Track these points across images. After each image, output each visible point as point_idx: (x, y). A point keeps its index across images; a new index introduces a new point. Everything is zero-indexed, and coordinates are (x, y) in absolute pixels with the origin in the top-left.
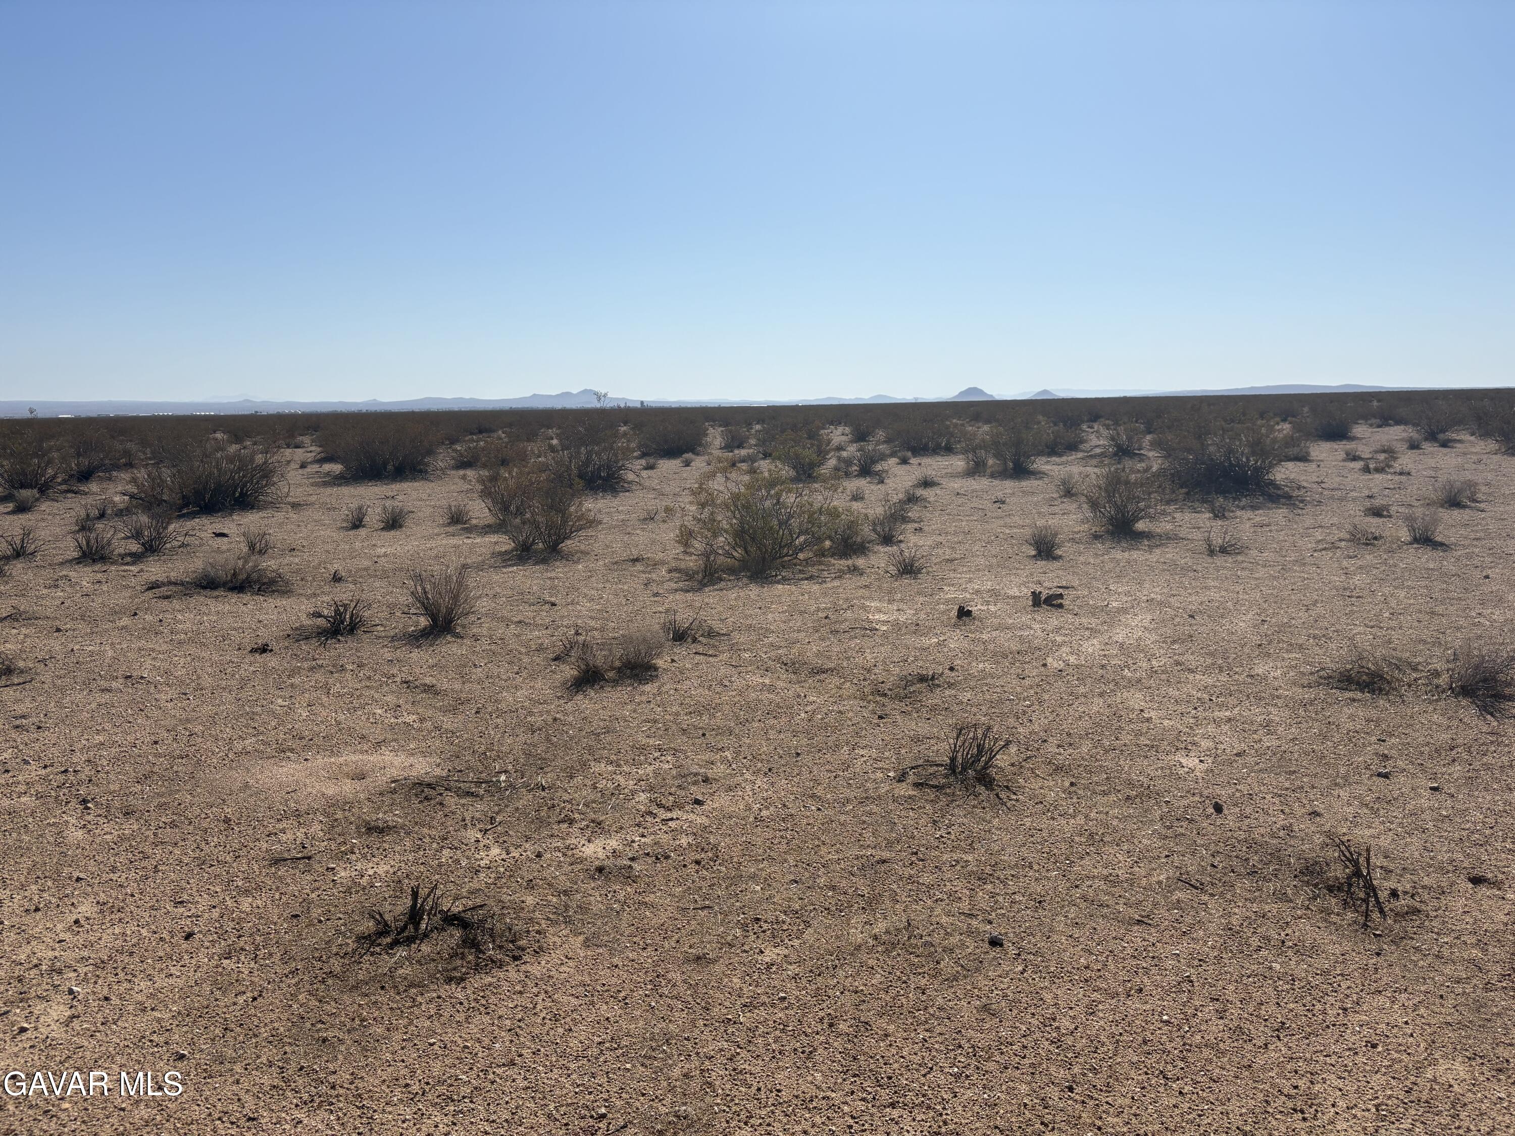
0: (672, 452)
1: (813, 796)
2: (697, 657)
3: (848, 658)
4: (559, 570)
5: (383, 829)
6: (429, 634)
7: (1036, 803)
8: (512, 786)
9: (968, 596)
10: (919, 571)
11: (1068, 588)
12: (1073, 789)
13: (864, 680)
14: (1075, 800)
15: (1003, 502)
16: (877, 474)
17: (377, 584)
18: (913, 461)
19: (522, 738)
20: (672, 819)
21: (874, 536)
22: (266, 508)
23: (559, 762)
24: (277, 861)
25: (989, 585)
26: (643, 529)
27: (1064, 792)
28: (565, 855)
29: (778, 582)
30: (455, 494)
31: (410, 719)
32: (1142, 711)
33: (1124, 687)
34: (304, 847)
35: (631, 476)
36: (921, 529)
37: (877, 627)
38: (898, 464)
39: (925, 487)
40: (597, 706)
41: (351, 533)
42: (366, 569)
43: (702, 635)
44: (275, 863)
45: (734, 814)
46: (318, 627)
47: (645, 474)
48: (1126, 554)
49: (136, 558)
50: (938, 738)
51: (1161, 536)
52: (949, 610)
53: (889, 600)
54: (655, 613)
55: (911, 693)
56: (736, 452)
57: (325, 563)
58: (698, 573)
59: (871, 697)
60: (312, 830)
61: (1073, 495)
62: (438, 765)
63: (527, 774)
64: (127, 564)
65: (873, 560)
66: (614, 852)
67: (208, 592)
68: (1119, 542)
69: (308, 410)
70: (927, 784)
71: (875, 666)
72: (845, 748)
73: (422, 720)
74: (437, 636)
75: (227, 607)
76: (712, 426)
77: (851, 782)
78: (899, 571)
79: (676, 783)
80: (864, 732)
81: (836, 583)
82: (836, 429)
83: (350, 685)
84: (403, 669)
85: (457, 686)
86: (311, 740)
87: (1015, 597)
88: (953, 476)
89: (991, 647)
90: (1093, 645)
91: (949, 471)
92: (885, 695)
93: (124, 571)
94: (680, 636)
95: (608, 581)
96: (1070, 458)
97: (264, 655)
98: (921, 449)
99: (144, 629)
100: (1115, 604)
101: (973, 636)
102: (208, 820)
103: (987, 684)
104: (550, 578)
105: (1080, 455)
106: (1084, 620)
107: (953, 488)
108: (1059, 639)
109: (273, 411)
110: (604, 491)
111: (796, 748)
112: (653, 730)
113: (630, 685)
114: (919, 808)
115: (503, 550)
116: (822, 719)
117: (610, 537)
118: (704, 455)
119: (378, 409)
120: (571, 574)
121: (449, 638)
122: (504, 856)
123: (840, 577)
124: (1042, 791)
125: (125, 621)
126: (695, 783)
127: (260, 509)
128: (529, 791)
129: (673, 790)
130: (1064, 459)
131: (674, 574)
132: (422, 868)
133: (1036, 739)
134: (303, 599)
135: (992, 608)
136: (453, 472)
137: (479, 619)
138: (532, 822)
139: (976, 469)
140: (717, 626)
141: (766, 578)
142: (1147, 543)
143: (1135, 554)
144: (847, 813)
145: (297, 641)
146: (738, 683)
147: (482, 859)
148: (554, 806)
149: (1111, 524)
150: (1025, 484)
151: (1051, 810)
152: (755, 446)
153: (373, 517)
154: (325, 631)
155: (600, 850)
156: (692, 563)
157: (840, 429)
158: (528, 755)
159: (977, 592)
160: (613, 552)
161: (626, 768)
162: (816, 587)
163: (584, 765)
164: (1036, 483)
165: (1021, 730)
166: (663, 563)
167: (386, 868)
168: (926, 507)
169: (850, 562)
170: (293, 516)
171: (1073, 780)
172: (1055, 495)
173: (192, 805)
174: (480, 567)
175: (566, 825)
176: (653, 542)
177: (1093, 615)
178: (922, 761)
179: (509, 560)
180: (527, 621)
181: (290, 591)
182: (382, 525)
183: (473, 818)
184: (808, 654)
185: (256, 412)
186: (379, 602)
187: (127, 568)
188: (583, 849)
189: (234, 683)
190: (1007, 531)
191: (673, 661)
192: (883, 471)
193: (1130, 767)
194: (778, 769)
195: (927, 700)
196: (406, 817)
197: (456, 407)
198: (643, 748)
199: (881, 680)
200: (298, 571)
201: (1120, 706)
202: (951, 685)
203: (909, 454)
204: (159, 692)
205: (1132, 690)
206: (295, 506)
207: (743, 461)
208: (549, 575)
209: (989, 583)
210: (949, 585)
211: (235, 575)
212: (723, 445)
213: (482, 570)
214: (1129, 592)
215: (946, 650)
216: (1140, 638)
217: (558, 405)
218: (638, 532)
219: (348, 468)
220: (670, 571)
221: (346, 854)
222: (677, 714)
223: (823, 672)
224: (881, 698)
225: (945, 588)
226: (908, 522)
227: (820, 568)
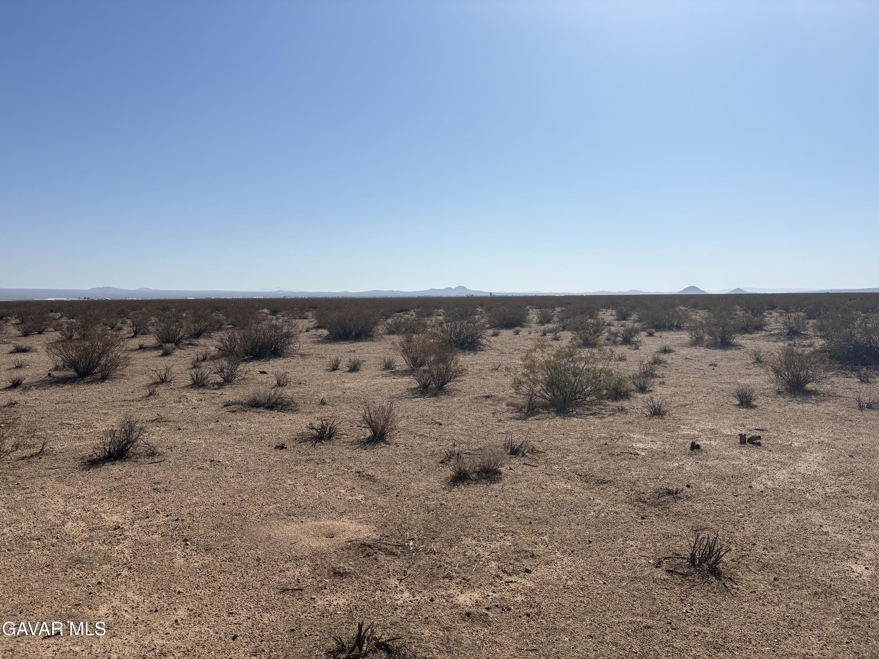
0: (508, 326)
1: (600, 573)
2: (525, 467)
3: (620, 474)
4: (444, 401)
5: (343, 573)
6: (372, 441)
7: (751, 592)
8: (416, 550)
9: (697, 433)
10: (664, 413)
11: (763, 430)
12: (776, 583)
13: (631, 490)
14: (778, 592)
15: (716, 365)
16: (634, 343)
17: (344, 407)
18: (657, 334)
19: (422, 516)
20: (511, 582)
21: (633, 387)
22: (287, 357)
23: (443, 535)
24: (284, 590)
25: (709, 426)
26: (492, 376)
27: (770, 585)
28: (447, 601)
29: (574, 416)
30: (388, 350)
31: (360, 497)
32: (821, 526)
33: (808, 507)
34: (299, 582)
35: (484, 341)
36: (664, 383)
37: (639, 452)
38: (647, 336)
39: (665, 353)
40: (466, 497)
41: (332, 373)
42: (339, 397)
43: (528, 452)
44: (283, 592)
45: (550, 582)
46: (312, 434)
47: (493, 339)
48: (801, 406)
49: (220, 385)
50: (681, 536)
51: (824, 394)
52: (685, 443)
53: (645, 434)
54: (499, 433)
55: (662, 502)
56: (546, 325)
57: (317, 392)
58: (524, 408)
59: (636, 503)
60: (304, 570)
61: (761, 362)
62: (375, 531)
63: (425, 542)
64: (215, 389)
65: (634, 403)
66: (477, 602)
67: (255, 409)
68: (795, 397)
69: (311, 296)
70: (676, 572)
71: (638, 480)
72: (620, 539)
73: (366, 499)
74: (376, 443)
75: (265, 419)
76: (531, 308)
77: (625, 564)
78: (651, 413)
79: (515, 556)
80: (632, 528)
81: (611, 419)
82: (607, 311)
83: (327, 473)
84: (357, 463)
85: (386, 477)
86: (305, 509)
87: (727, 436)
88: (683, 346)
89: (714, 471)
90: (783, 474)
91: (679, 342)
92: (645, 502)
93: (214, 394)
94: (515, 452)
95: (471, 410)
96: (757, 335)
97: (282, 450)
98: (661, 327)
99: (222, 431)
100: (796, 444)
101: (701, 462)
102: (249, 558)
103: (712, 499)
104: (439, 407)
105: (764, 333)
106: (776, 456)
107: (683, 354)
108: (760, 468)
109: (293, 296)
110: (469, 350)
111: (589, 537)
112: (499, 517)
113: (485, 484)
114: (671, 588)
115: (413, 387)
116: (605, 517)
117: (473, 380)
118: (526, 327)
119: (348, 296)
120: (451, 404)
121: (382, 444)
122: (411, 599)
123: (613, 414)
124: (754, 583)
125: (212, 425)
126: (526, 557)
127: (284, 357)
128: (426, 554)
129: (512, 561)
130: (753, 335)
131: (510, 407)
132: (364, 603)
133: (748, 542)
134: (304, 415)
135: (713, 443)
136: (387, 336)
137: (399, 432)
138: (428, 576)
139: (697, 342)
140: (538, 446)
141: (567, 413)
142: (814, 398)
143: (807, 406)
144: (623, 588)
145: (300, 442)
146: (552, 487)
147: (398, 600)
148: (440, 566)
149: (789, 384)
150: (729, 352)
151: (761, 598)
152: (557, 322)
153: (344, 365)
154: (315, 437)
155: (468, 599)
156: (521, 400)
157: (610, 312)
158: (426, 528)
159: (703, 430)
160: (474, 390)
161: (483, 543)
162: (598, 421)
163: (459, 538)
164: (737, 352)
165: (737, 534)
166: (503, 399)
167: (344, 601)
168: (666, 367)
169: (619, 404)
170: (301, 362)
171: (776, 576)
172: (750, 362)
173: (241, 547)
174: (400, 397)
175: (448, 580)
176: (498, 384)
177: (782, 451)
178: (671, 553)
179: (416, 393)
180: (426, 435)
181: (298, 410)
182: (348, 369)
183: (394, 570)
184: (595, 469)
185: (285, 297)
186: (345, 418)
187: (215, 391)
188: (458, 598)
189: (265, 468)
190: (720, 386)
191: (511, 469)
192: (638, 341)
193: (816, 570)
194: (577, 551)
195: (673, 507)
196: (356, 567)
197: (389, 296)
198: (493, 529)
199: (642, 491)
200: (302, 397)
201: (805, 521)
202: (688, 498)
203: (654, 330)
204: (227, 471)
205: (813, 510)
206: (303, 355)
207: (550, 332)
208: (438, 404)
209: (710, 424)
210: (684, 424)
211: (269, 399)
212: (538, 321)
213: (401, 400)
214: (805, 435)
215: (684, 472)
216: (816, 471)
217: (444, 295)
218: (489, 378)
219: (331, 333)
220: (508, 405)
221: (322, 589)
222: (514, 506)
223: (605, 483)
224: (643, 504)
225: (682, 426)
226: (655, 377)
227: (600, 407)
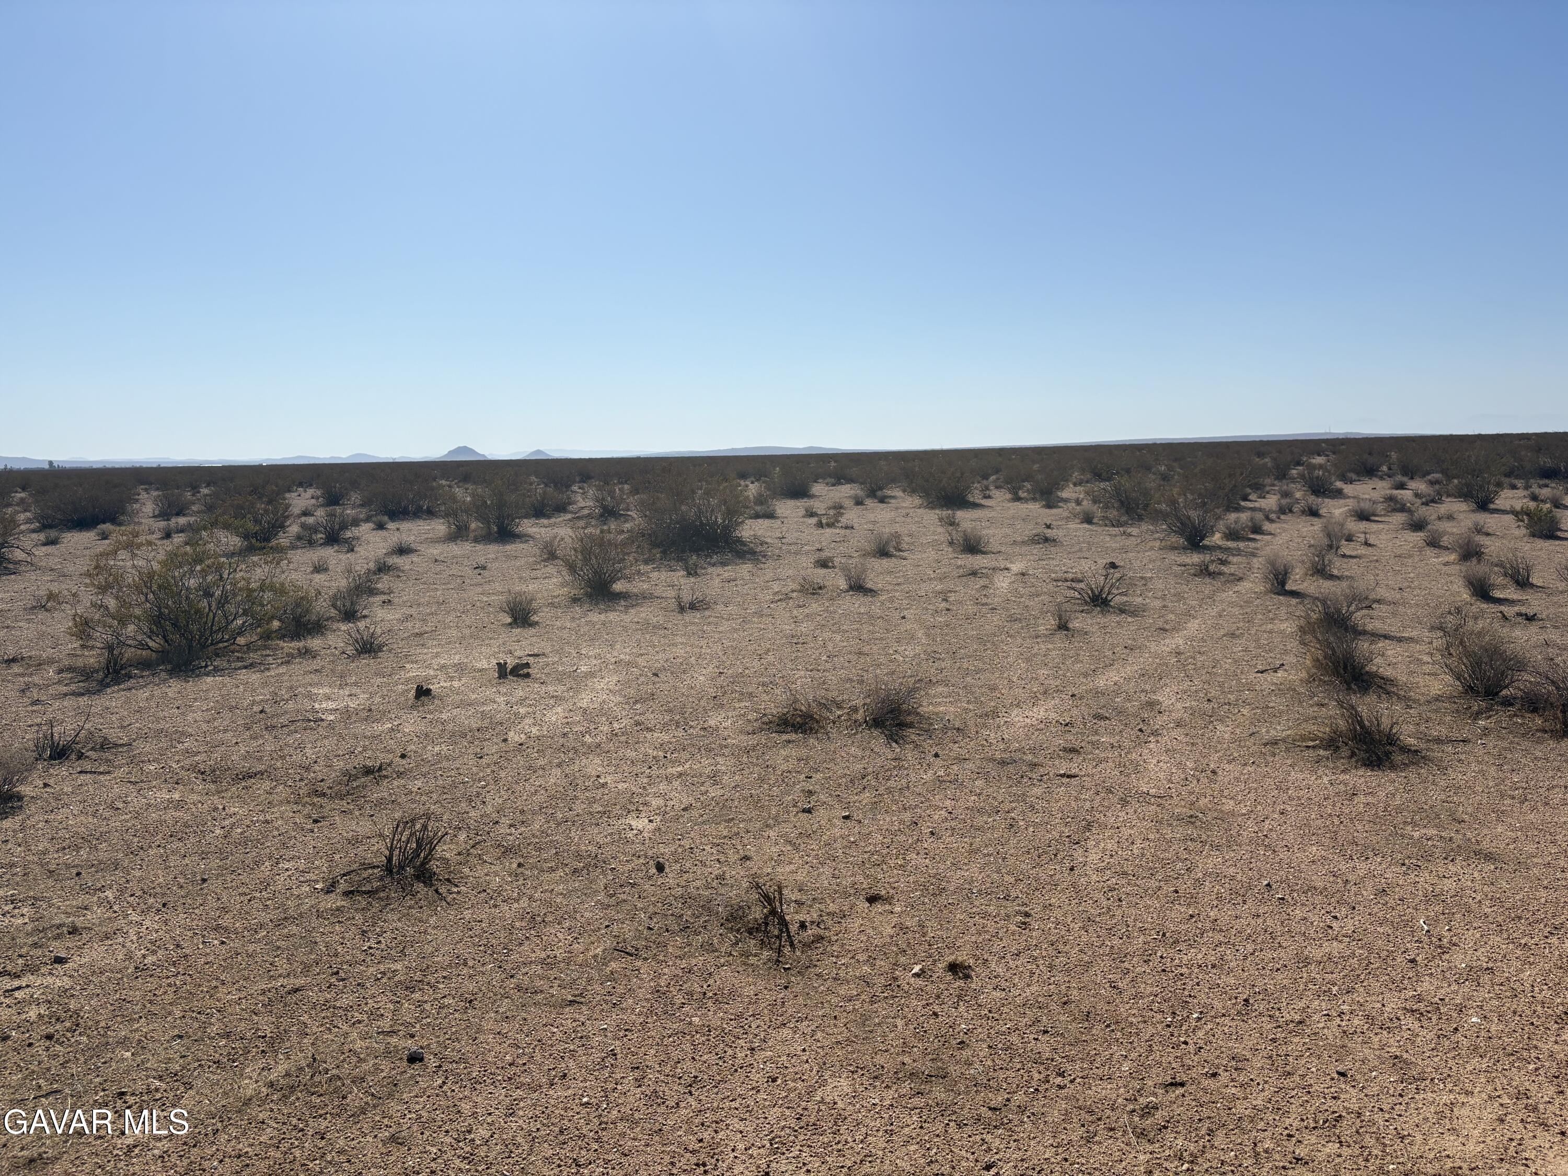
0: (84, 523)
1: (217, 928)
2: (82, 777)
3: (283, 758)
7: (479, 892)
9: (431, 673)
10: (380, 648)
11: (538, 656)
12: (520, 870)
13: (301, 780)
14: (521, 882)
15: (484, 568)
16: (346, 542)
18: (391, 526)
20: (19, 988)
21: (333, 613)
25: (456, 659)
26: (29, 621)
27: (510, 875)
29: (207, 675)
32: (598, 776)
33: (584, 754)
35: (19, 555)
36: (390, 601)
37: (324, 717)
38: (373, 529)
39: (401, 555)
43: (92, 749)
45: (108, 967)
47: (42, 551)
48: (602, 617)
51: (637, 596)
52: (408, 691)
53: (341, 685)
54: (30, 726)
55: (353, 788)
56: (174, 520)
58: (98, 671)
59: (306, 799)
61: (554, 558)
65: (330, 639)
68: (596, 604)
70: (358, 892)
71: (316, 762)
72: (267, 863)
76: (144, 490)
77: (268, 903)
78: (357, 650)
79: (33, 940)
80: (293, 842)
81: (282, 670)
82: (305, 491)
87: (481, 670)
88: (433, 541)
89: (449, 727)
90: (556, 713)
91: (429, 536)
92: (324, 795)
94: (59, 753)
96: (558, 520)
98: (399, 512)
100: (584, 669)
101: (431, 716)
103: (441, 769)
105: (569, 516)
106: (551, 689)
107: (432, 554)
108: (522, 711)
111: (204, 873)
112: (7, 877)
114: (347, 919)
116: (242, 833)
118: (127, 525)
123: (288, 662)
124: (487, 878)
126: (58, 937)
129: (25, 950)
130: (553, 520)
131: (65, 675)
133: (488, 821)
135: (456, 684)
139: (458, 534)
140: (114, 734)
141: (193, 671)
142: (623, 604)
143: (612, 616)
144: (258, 941)
146: (137, 802)
149: (589, 587)
150: (509, 548)
151: (494, 897)
152: (200, 512)
156: (91, 659)
157: (310, 492)
159: (443, 667)
162: (256, 676)
164: (522, 546)
165: (472, 814)
166: (51, 661)
168: (399, 576)
169: (301, 644)
171: (522, 861)
172: (538, 559)
176: (41, 636)
177: (560, 681)
178: (356, 865)
184: (234, 757)
190: (485, 599)
191: (46, 785)
192: (354, 538)
193: (580, 838)
194: (176, 902)
195: (372, 794)
199: (320, 777)
201: (577, 774)
202: (400, 775)
203: (386, 518)
205: (590, 756)
207: (182, 531)
210: (412, 662)
212: (157, 512)
214: (599, 655)
215: (399, 735)
216: (604, 702)
218: (22, 624)
220: (60, 671)
222: (44, 852)
223: (251, 777)
224: (319, 799)
225: (408, 666)
226: (377, 594)
227: (264, 653)
